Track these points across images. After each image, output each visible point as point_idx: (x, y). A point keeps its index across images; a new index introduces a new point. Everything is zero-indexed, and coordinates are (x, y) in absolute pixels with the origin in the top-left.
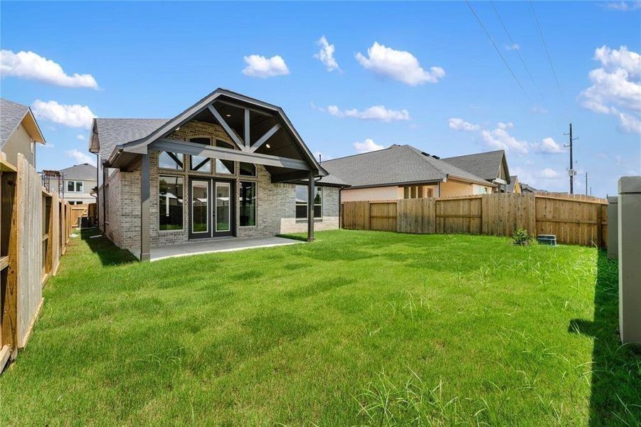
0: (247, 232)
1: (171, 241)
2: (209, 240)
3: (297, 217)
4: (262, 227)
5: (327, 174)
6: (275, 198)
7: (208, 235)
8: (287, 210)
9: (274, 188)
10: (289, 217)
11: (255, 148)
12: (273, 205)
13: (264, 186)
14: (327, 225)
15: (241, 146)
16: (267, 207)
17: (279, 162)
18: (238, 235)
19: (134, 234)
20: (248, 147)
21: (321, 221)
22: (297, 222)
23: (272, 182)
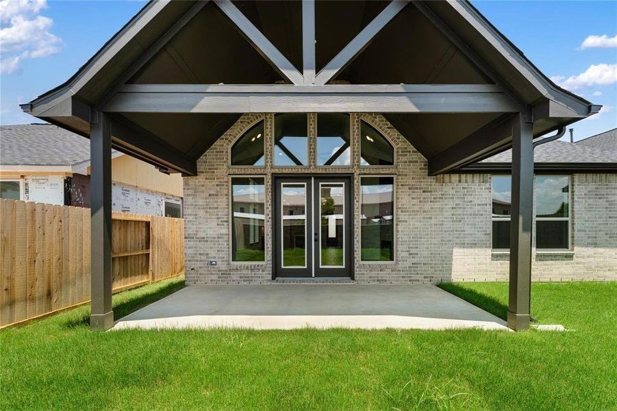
0: (373, 273)
1: (249, 279)
2: (306, 282)
3: (494, 247)
4: (408, 264)
5: (589, 109)
6: (437, 205)
7: (306, 273)
8: (468, 230)
9: (437, 186)
10: (473, 245)
11: (329, 72)
12: (433, 221)
13: (411, 182)
14: (588, 269)
15: (290, 73)
16: (418, 224)
17: (404, 99)
18: (357, 276)
19: (199, 264)
20: (309, 73)
21: (570, 257)
22: (495, 257)
23: (430, 174)
